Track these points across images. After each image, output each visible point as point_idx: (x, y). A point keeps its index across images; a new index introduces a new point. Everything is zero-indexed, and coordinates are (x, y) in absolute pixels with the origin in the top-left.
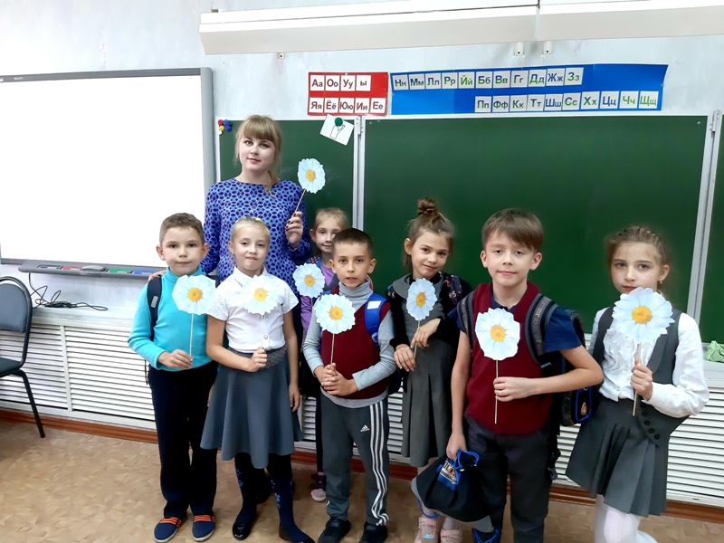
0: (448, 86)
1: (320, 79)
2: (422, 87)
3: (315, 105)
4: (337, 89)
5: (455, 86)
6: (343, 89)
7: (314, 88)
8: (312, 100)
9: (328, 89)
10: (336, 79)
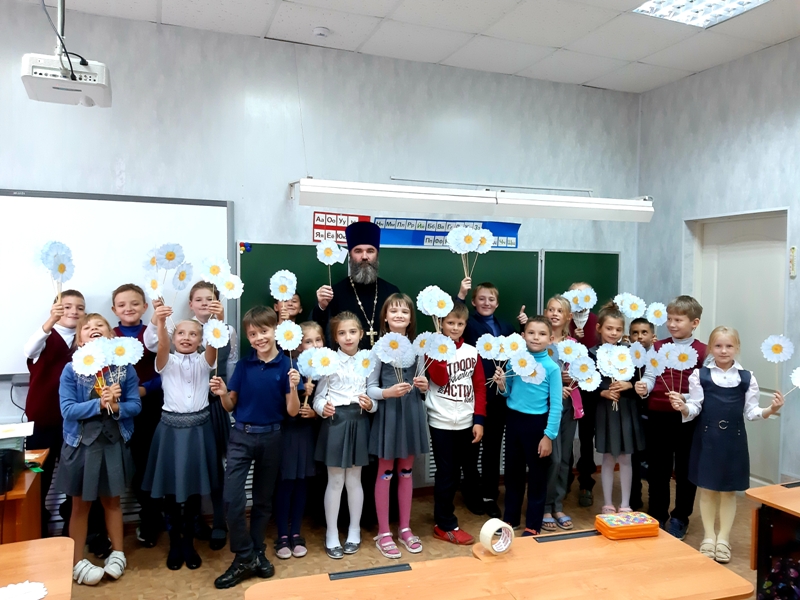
0: (409, 228)
1: (322, 216)
2: (393, 228)
3: (318, 234)
4: (334, 224)
5: (413, 229)
6: (339, 225)
7: (317, 223)
8: (316, 231)
9: (328, 224)
10: (334, 217)
